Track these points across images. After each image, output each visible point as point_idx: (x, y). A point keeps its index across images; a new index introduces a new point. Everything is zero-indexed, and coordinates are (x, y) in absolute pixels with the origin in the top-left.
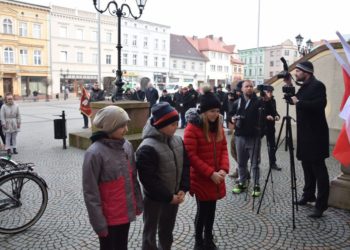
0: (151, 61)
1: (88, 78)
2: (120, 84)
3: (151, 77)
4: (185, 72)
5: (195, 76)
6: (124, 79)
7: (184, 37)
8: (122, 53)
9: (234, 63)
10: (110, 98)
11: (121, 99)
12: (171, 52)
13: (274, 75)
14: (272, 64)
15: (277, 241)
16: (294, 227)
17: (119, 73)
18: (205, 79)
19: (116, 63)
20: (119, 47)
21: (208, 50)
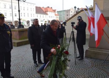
0: (30, 15)
1: (9, 21)
2: (20, 23)
3: (30, 20)
4: (41, 18)
5: (44, 20)
6: (21, 21)
7: (40, 7)
8: (20, 13)
9: (55, 15)
10: (17, 27)
11: (20, 28)
12: (36, 12)
13: (68, 19)
14: (67, 15)
18: (47, 21)
20: (19, 11)
21: (48, 11)
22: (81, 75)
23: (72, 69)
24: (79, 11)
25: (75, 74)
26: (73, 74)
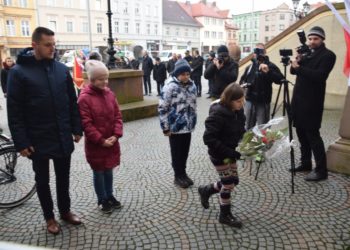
0: (143, 28)
2: (112, 52)
3: (144, 45)
4: (179, 39)
5: (189, 43)
6: (116, 47)
7: (176, 3)
9: (228, 28)
12: (164, 19)
13: (270, 39)
14: (267, 28)
15: (276, 207)
16: (293, 192)
17: (111, 41)
18: (199, 46)
19: (107, 32)
20: (109, 14)
21: (202, 16)
22: (308, 232)
23: (278, 209)
24: (309, 12)
25: (289, 225)
26: (279, 224)
